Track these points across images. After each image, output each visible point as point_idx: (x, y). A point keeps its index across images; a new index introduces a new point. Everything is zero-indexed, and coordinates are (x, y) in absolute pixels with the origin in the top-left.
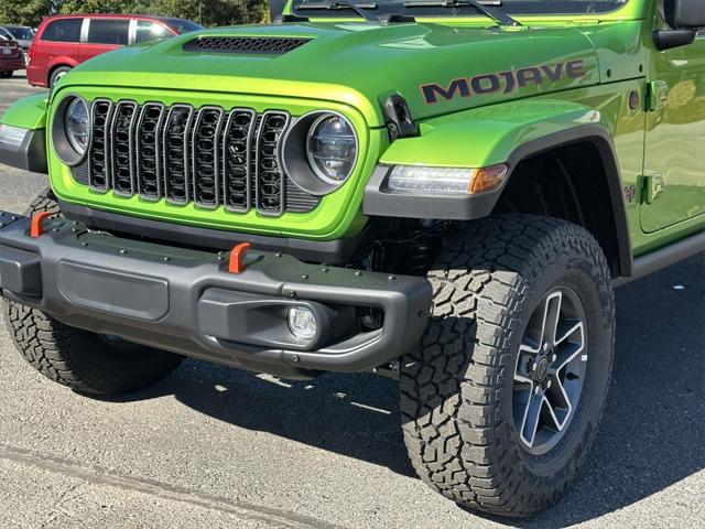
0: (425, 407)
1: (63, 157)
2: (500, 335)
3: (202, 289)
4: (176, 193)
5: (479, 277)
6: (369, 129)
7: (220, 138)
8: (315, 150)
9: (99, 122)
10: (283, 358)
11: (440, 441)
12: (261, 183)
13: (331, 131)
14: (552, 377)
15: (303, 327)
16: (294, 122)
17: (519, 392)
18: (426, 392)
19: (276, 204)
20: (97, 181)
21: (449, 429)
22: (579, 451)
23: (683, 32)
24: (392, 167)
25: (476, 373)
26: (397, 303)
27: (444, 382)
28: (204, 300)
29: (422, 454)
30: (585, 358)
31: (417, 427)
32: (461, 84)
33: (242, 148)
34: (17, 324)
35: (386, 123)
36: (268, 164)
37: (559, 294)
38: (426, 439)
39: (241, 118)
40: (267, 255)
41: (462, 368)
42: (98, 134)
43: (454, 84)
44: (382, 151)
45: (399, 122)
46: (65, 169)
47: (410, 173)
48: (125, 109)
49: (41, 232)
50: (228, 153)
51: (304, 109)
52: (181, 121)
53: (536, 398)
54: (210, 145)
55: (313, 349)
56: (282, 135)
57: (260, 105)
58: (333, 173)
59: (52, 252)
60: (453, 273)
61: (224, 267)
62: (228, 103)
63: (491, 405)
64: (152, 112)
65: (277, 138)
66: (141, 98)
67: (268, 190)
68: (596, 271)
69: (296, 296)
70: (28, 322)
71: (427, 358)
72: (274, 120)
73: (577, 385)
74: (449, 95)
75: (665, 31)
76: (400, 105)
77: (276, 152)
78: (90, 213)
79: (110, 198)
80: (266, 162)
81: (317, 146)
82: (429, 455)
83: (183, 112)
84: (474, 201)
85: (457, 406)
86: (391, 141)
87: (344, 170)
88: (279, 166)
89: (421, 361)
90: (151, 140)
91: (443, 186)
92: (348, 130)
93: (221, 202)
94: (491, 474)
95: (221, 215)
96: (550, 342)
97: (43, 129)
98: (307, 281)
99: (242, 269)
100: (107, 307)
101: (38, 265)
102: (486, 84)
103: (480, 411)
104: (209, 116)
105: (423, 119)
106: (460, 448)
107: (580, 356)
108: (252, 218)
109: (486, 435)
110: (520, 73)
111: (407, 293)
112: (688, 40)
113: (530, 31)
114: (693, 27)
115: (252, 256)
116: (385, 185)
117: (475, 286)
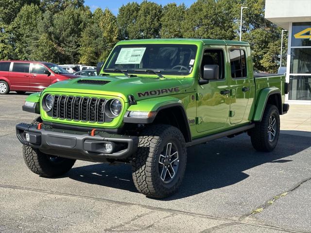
0: (137, 168)
1: (45, 110)
2: (155, 151)
3: (85, 140)
4: (76, 118)
5: (150, 138)
6: (125, 103)
7: (88, 104)
8: (112, 108)
9: (56, 101)
10: (104, 156)
11: (141, 176)
12: (98, 115)
13: (116, 103)
14: (170, 164)
15: (109, 148)
16: (107, 101)
17: (160, 167)
18: (138, 165)
19: (102, 120)
20: (54, 116)
21: (143, 173)
22: (176, 184)
23: (205, 81)
24: (130, 111)
25: (149, 159)
26: (131, 142)
27: (142, 162)
28: (85, 142)
29: (137, 181)
30: (178, 161)
31: (136, 174)
32: (147, 93)
33: (94, 107)
34: (27, 156)
35: (129, 101)
36: (100, 111)
37: (171, 143)
38: (138, 176)
39: (94, 100)
40: (100, 132)
41: (146, 158)
42: (55, 103)
43: (146, 93)
44: (128, 108)
45: (132, 101)
46: (45, 112)
47: (134, 113)
48: (63, 97)
49: (41, 128)
50: (91, 108)
51: (110, 98)
52: (79, 100)
53: (165, 169)
54: (86, 106)
55: (111, 153)
56: (104, 104)
57: (99, 97)
58: (116, 113)
59: (45, 133)
60: (144, 137)
61: (90, 135)
62: (91, 96)
63: (153, 167)
64: (71, 98)
65: (103, 105)
66: (68, 95)
67: (100, 117)
68: (180, 138)
69: (107, 141)
70: (31, 154)
71: (138, 156)
72: (102, 100)
73: (177, 168)
74: (144, 95)
75: (201, 80)
76: (132, 97)
77: (102, 108)
78: (52, 124)
79: (58, 120)
80: (100, 110)
81: (112, 107)
82: (138, 181)
83: (79, 98)
84: (149, 119)
85: (145, 168)
86: (130, 105)
87: (119, 113)
88: (103, 111)
89: (136, 157)
90: (70, 105)
91: (141, 116)
92: (120, 103)
93: (88, 120)
94: (153, 184)
95: (88, 123)
96: (169, 155)
97: (39, 103)
98: (110, 137)
99: (94, 135)
100: (59, 145)
101: (40, 136)
102: (153, 93)
103: (150, 169)
104: (86, 99)
105: (138, 101)
106: (146, 178)
107: (177, 160)
108: (96, 124)
109: (152, 174)
110: (162, 90)
111: (133, 139)
112: (207, 83)
113: (167, 79)
114: (208, 80)
115: (97, 132)
116: (128, 116)
117: (149, 140)
